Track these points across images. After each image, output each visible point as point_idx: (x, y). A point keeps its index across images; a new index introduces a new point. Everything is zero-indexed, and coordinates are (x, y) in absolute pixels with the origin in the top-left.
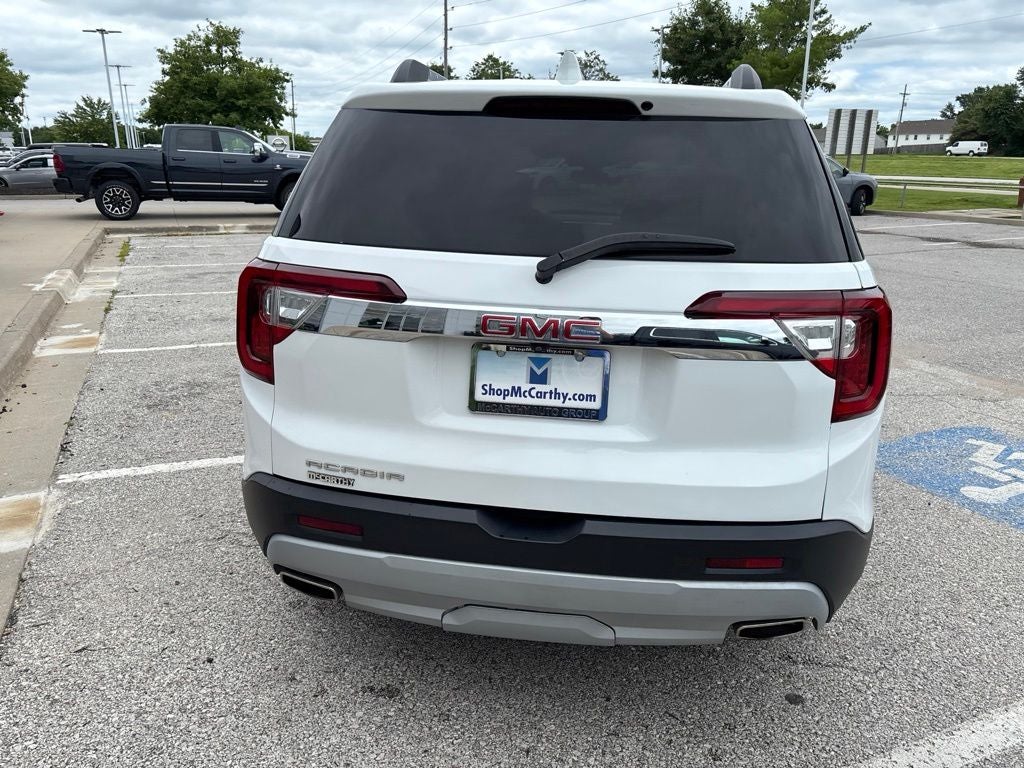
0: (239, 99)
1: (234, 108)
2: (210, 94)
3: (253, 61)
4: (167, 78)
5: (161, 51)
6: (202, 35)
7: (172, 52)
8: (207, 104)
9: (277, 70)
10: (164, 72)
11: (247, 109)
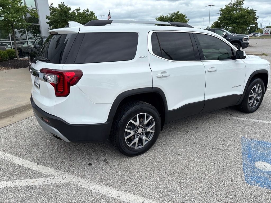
0: (237, 20)
1: (235, 23)
2: (230, 19)
3: (246, 8)
4: (221, 16)
5: (221, 9)
6: (232, 3)
7: (224, 9)
8: (229, 22)
9: (252, 10)
10: (221, 15)
11: (239, 22)
